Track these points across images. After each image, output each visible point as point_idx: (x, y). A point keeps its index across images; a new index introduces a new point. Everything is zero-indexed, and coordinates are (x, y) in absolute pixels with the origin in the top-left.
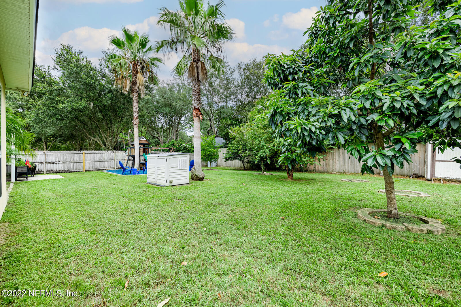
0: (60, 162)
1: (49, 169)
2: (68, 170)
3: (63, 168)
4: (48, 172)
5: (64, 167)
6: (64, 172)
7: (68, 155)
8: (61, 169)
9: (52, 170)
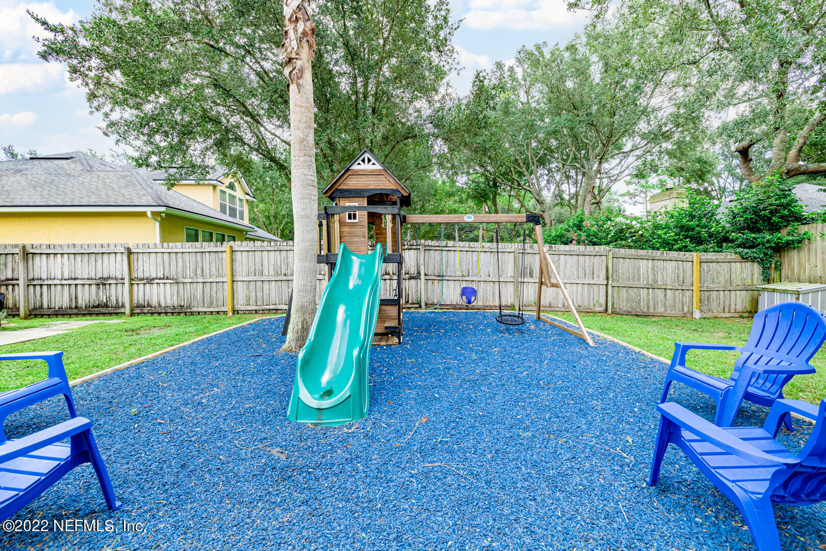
0: (167, 278)
1: (141, 302)
2: (190, 307)
3: (175, 297)
4: (138, 311)
5: (178, 296)
6: (179, 313)
7: (186, 256)
8: (169, 303)
9: (149, 305)
